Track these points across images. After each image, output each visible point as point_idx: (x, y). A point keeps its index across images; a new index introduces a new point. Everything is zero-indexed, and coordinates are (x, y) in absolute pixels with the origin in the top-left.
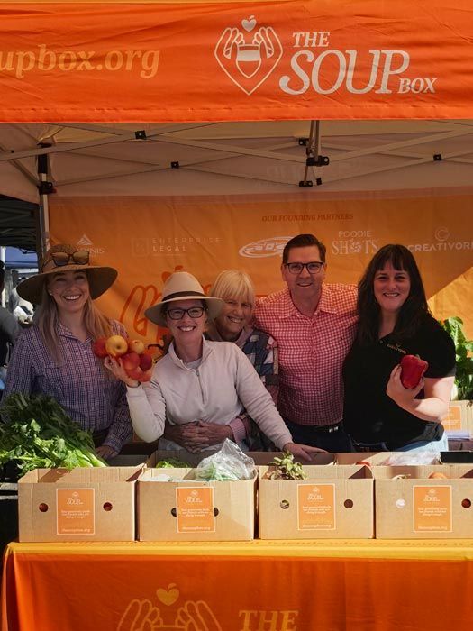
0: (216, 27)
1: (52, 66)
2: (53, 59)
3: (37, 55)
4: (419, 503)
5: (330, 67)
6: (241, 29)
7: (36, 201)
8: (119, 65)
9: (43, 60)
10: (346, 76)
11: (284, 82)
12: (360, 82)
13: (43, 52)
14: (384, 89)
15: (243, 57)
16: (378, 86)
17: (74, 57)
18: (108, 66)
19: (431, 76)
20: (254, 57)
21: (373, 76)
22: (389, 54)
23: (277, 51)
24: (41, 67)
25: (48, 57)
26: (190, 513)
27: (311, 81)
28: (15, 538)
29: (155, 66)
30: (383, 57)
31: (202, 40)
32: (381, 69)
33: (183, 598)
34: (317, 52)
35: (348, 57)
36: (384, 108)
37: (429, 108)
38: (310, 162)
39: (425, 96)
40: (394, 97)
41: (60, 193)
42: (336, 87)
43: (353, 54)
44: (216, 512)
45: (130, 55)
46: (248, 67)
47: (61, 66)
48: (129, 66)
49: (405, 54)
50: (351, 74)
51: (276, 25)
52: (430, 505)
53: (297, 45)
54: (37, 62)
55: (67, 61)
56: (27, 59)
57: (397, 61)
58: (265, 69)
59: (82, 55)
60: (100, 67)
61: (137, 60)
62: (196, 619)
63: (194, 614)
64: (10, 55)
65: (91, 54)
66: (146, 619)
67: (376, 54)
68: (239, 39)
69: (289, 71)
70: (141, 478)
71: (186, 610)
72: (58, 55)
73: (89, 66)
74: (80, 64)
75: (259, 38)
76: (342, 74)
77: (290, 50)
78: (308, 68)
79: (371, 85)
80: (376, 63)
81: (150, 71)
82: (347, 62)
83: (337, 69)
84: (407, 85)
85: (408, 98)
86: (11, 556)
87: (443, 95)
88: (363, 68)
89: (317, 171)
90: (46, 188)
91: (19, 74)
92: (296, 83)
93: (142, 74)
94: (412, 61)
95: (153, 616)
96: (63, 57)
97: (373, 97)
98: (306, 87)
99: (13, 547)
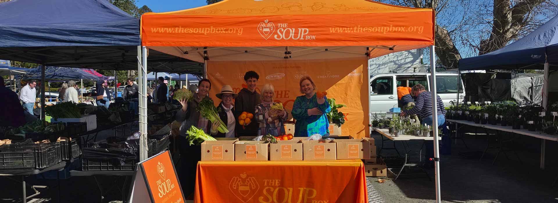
0: (258, 22)
1: (214, 32)
2: (215, 30)
3: (210, 29)
4: (316, 150)
5: (288, 33)
6: (264, 23)
7: (203, 62)
8: (232, 32)
9: (212, 30)
10: (292, 35)
11: (276, 36)
12: (295, 37)
13: (212, 28)
14: (302, 38)
15: (265, 30)
16: (300, 37)
17: (220, 29)
18: (229, 32)
19: (314, 35)
20: (268, 30)
21: (299, 35)
22: (303, 29)
23: (274, 28)
24: (211, 32)
25: (213, 30)
26: (250, 153)
27: (283, 36)
28: (200, 160)
29: (242, 32)
30: (302, 30)
31: (255, 26)
32: (301, 33)
33: (248, 176)
34: (284, 29)
35: (292, 30)
36: (302, 43)
37: (314, 44)
38: (286, 53)
39: (313, 40)
40: (305, 41)
41: (210, 60)
42: (289, 38)
43: (294, 29)
44: (257, 153)
45: (235, 29)
46: (266, 32)
47: (217, 32)
48: (235, 32)
49: (307, 29)
50: (293, 35)
51: (274, 22)
52: (318, 151)
53: (279, 27)
54: (210, 31)
55: (218, 31)
56: (208, 30)
57: (305, 31)
58: (270, 33)
59: (222, 29)
60: (227, 32)
61: (237, 31)
62: (252, 182)
63: (251, 181)
64: (203, 29)
65: (225, 29)
66: (237, 182)
67: (300, 29)
68: (264, 25)
69: (277, 34)
70: (236, 143)
71: (249, 180)
72: (216, 29)
73: (224, 32)
74: (221, 31)
75: (269, 25)
76: (291, 34)
77: (277, 28)
78: (282, 33)
79: (299, 37)
80: (300, 32)
81: (240, 33)
82: (292, 31)
83: (290, 33)
84: (308, 37)
85: (308, 41)
86: (199, 165)
87: (317, 40)
88: (296, 33)
89: (288, 55)
90: (206, 58)
91: (205, 34)
92: (279, 37)
93: (238, 34)
94: (309, 31)
95: (239, 182)
96: (217, 29)
97: (299, 40)
98: (281, 38)
99: (200, 163)
